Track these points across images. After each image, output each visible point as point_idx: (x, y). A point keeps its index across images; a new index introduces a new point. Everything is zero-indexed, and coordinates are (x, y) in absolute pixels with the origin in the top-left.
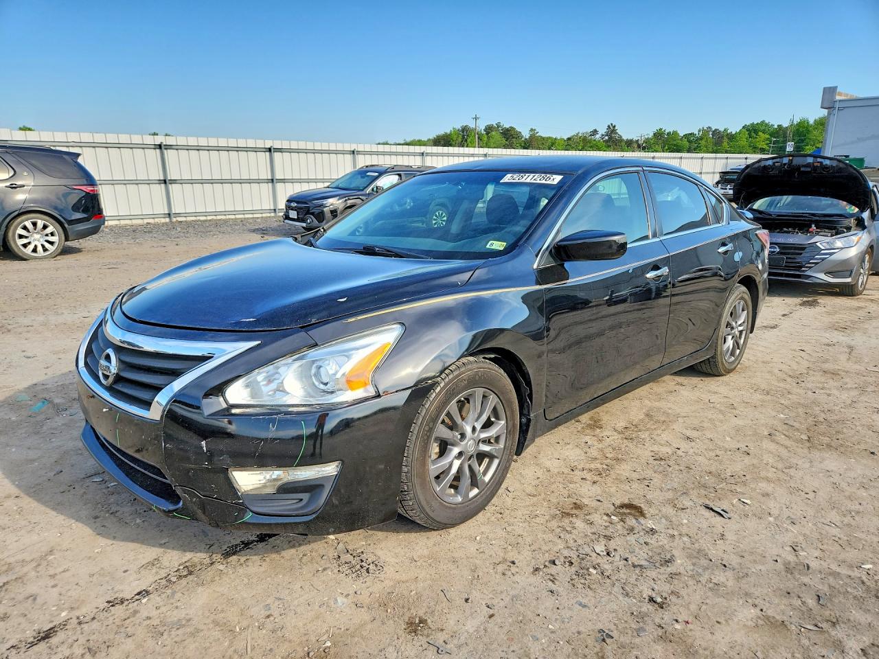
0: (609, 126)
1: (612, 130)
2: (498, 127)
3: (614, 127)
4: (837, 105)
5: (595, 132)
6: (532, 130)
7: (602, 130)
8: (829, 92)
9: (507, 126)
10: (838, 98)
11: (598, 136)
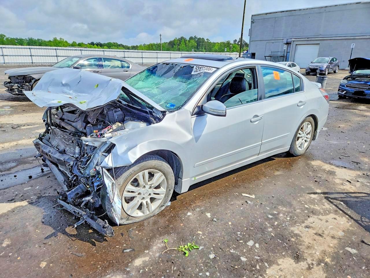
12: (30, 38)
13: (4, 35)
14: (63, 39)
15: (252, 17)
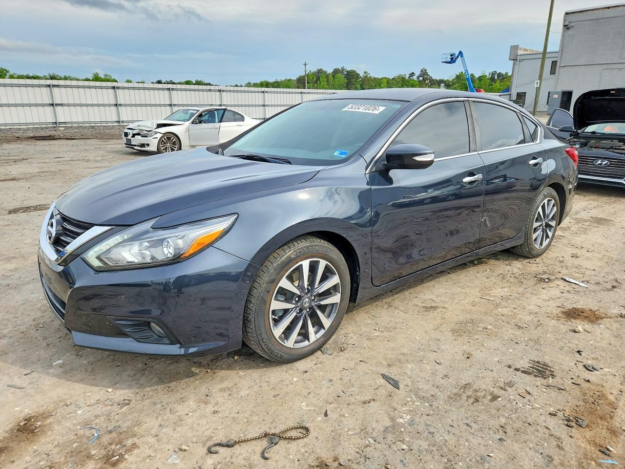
0: (422, 70)
1: (424, 73)
2: (343, 70)
3: (426, 71)
4: (518, 59)
5: (412, 74)
6: (365, 72)
7: (418, 73)
8: (514, 48)
9: (349, 69)
10: (520, 52)
11: (415, 78)
12: (51, 74)
13: (6, 71)
14: (110, 76)
15: (565, 17)
